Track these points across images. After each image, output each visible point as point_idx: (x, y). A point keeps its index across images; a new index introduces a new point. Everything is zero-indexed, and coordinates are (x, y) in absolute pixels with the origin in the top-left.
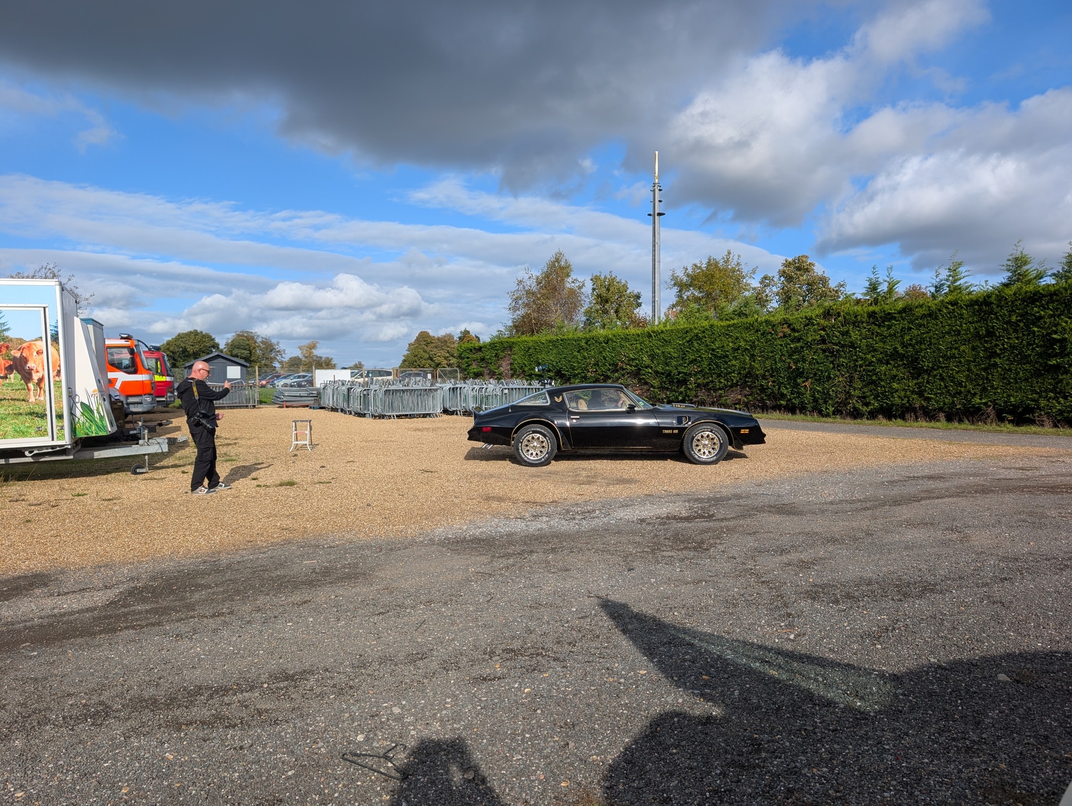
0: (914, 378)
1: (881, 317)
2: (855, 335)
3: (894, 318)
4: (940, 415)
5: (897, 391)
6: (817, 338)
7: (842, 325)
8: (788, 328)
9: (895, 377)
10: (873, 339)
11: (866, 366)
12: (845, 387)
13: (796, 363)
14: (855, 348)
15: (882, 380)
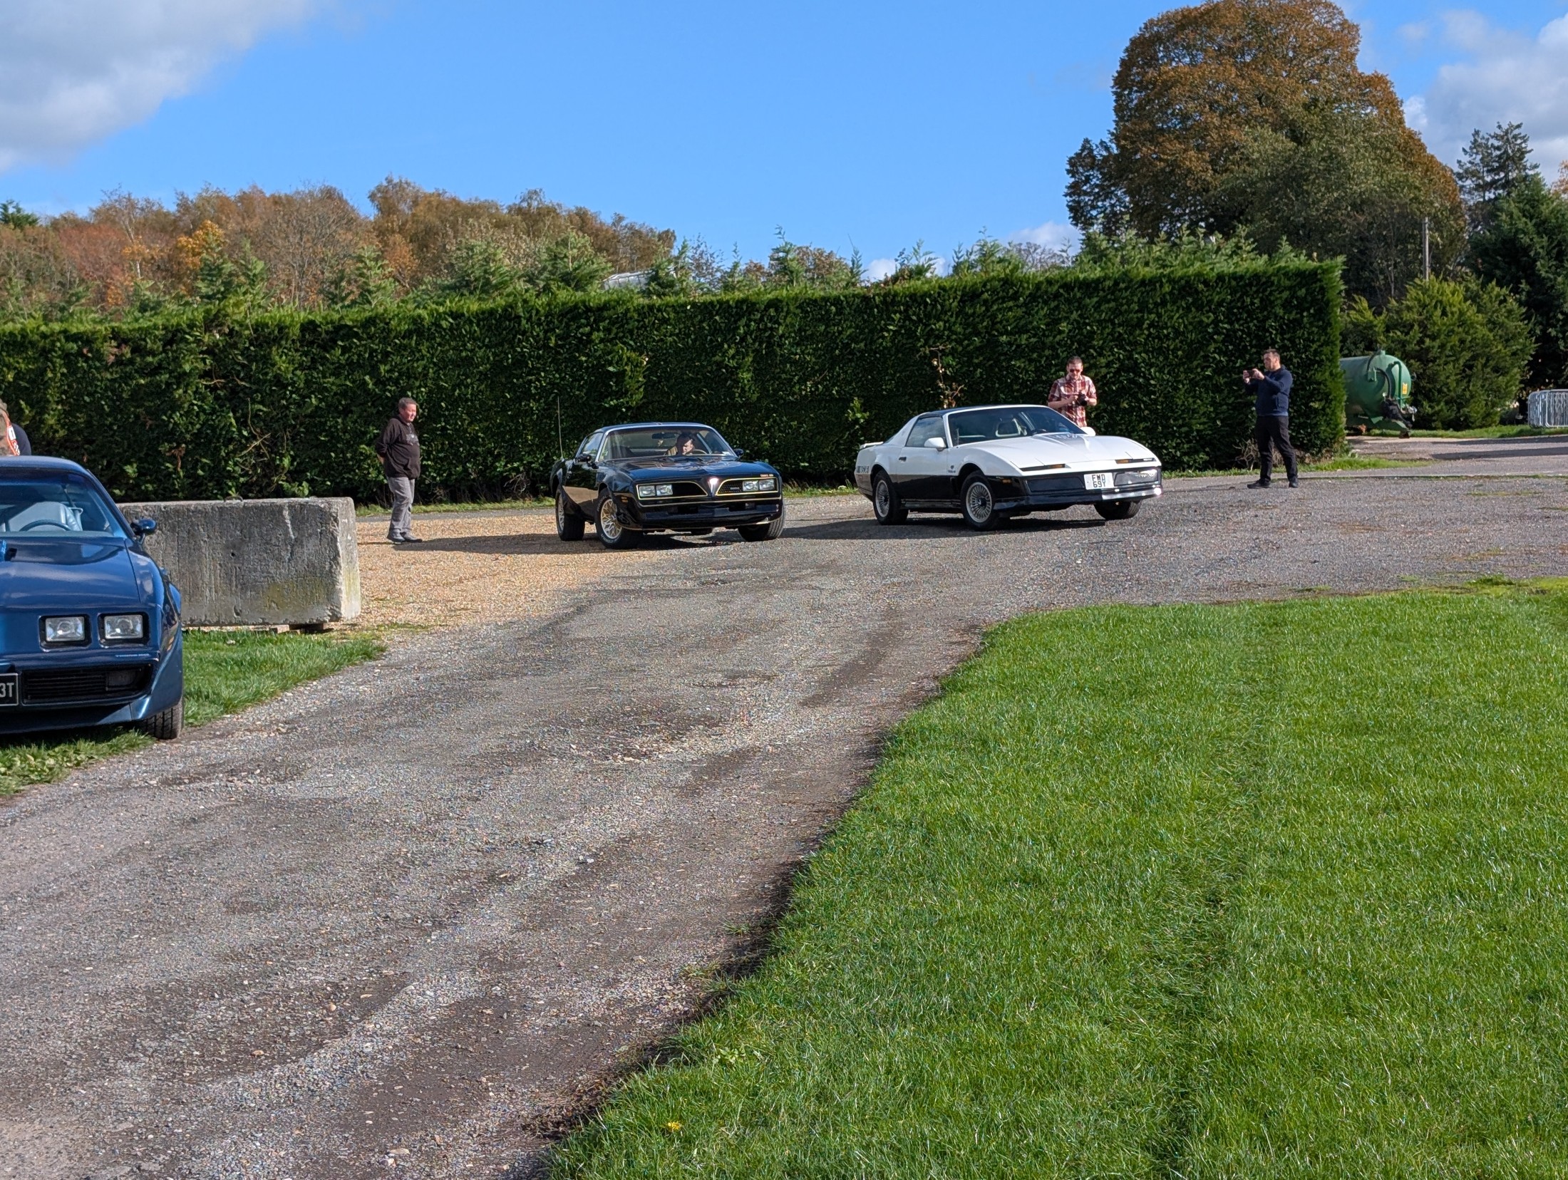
1: (327, 332)
2: (282, 363)
3: (357, 335)
4: (440, 492)
5: (368, 457)
6: (201, 366)
7: (251, 344)
8: (118, 347)
9: (365, 433)
10: (315, 369)
11: (306, 416)
12: (263, 455)
13: (154, 414)
14: (285, 387)
15: (339, 439)
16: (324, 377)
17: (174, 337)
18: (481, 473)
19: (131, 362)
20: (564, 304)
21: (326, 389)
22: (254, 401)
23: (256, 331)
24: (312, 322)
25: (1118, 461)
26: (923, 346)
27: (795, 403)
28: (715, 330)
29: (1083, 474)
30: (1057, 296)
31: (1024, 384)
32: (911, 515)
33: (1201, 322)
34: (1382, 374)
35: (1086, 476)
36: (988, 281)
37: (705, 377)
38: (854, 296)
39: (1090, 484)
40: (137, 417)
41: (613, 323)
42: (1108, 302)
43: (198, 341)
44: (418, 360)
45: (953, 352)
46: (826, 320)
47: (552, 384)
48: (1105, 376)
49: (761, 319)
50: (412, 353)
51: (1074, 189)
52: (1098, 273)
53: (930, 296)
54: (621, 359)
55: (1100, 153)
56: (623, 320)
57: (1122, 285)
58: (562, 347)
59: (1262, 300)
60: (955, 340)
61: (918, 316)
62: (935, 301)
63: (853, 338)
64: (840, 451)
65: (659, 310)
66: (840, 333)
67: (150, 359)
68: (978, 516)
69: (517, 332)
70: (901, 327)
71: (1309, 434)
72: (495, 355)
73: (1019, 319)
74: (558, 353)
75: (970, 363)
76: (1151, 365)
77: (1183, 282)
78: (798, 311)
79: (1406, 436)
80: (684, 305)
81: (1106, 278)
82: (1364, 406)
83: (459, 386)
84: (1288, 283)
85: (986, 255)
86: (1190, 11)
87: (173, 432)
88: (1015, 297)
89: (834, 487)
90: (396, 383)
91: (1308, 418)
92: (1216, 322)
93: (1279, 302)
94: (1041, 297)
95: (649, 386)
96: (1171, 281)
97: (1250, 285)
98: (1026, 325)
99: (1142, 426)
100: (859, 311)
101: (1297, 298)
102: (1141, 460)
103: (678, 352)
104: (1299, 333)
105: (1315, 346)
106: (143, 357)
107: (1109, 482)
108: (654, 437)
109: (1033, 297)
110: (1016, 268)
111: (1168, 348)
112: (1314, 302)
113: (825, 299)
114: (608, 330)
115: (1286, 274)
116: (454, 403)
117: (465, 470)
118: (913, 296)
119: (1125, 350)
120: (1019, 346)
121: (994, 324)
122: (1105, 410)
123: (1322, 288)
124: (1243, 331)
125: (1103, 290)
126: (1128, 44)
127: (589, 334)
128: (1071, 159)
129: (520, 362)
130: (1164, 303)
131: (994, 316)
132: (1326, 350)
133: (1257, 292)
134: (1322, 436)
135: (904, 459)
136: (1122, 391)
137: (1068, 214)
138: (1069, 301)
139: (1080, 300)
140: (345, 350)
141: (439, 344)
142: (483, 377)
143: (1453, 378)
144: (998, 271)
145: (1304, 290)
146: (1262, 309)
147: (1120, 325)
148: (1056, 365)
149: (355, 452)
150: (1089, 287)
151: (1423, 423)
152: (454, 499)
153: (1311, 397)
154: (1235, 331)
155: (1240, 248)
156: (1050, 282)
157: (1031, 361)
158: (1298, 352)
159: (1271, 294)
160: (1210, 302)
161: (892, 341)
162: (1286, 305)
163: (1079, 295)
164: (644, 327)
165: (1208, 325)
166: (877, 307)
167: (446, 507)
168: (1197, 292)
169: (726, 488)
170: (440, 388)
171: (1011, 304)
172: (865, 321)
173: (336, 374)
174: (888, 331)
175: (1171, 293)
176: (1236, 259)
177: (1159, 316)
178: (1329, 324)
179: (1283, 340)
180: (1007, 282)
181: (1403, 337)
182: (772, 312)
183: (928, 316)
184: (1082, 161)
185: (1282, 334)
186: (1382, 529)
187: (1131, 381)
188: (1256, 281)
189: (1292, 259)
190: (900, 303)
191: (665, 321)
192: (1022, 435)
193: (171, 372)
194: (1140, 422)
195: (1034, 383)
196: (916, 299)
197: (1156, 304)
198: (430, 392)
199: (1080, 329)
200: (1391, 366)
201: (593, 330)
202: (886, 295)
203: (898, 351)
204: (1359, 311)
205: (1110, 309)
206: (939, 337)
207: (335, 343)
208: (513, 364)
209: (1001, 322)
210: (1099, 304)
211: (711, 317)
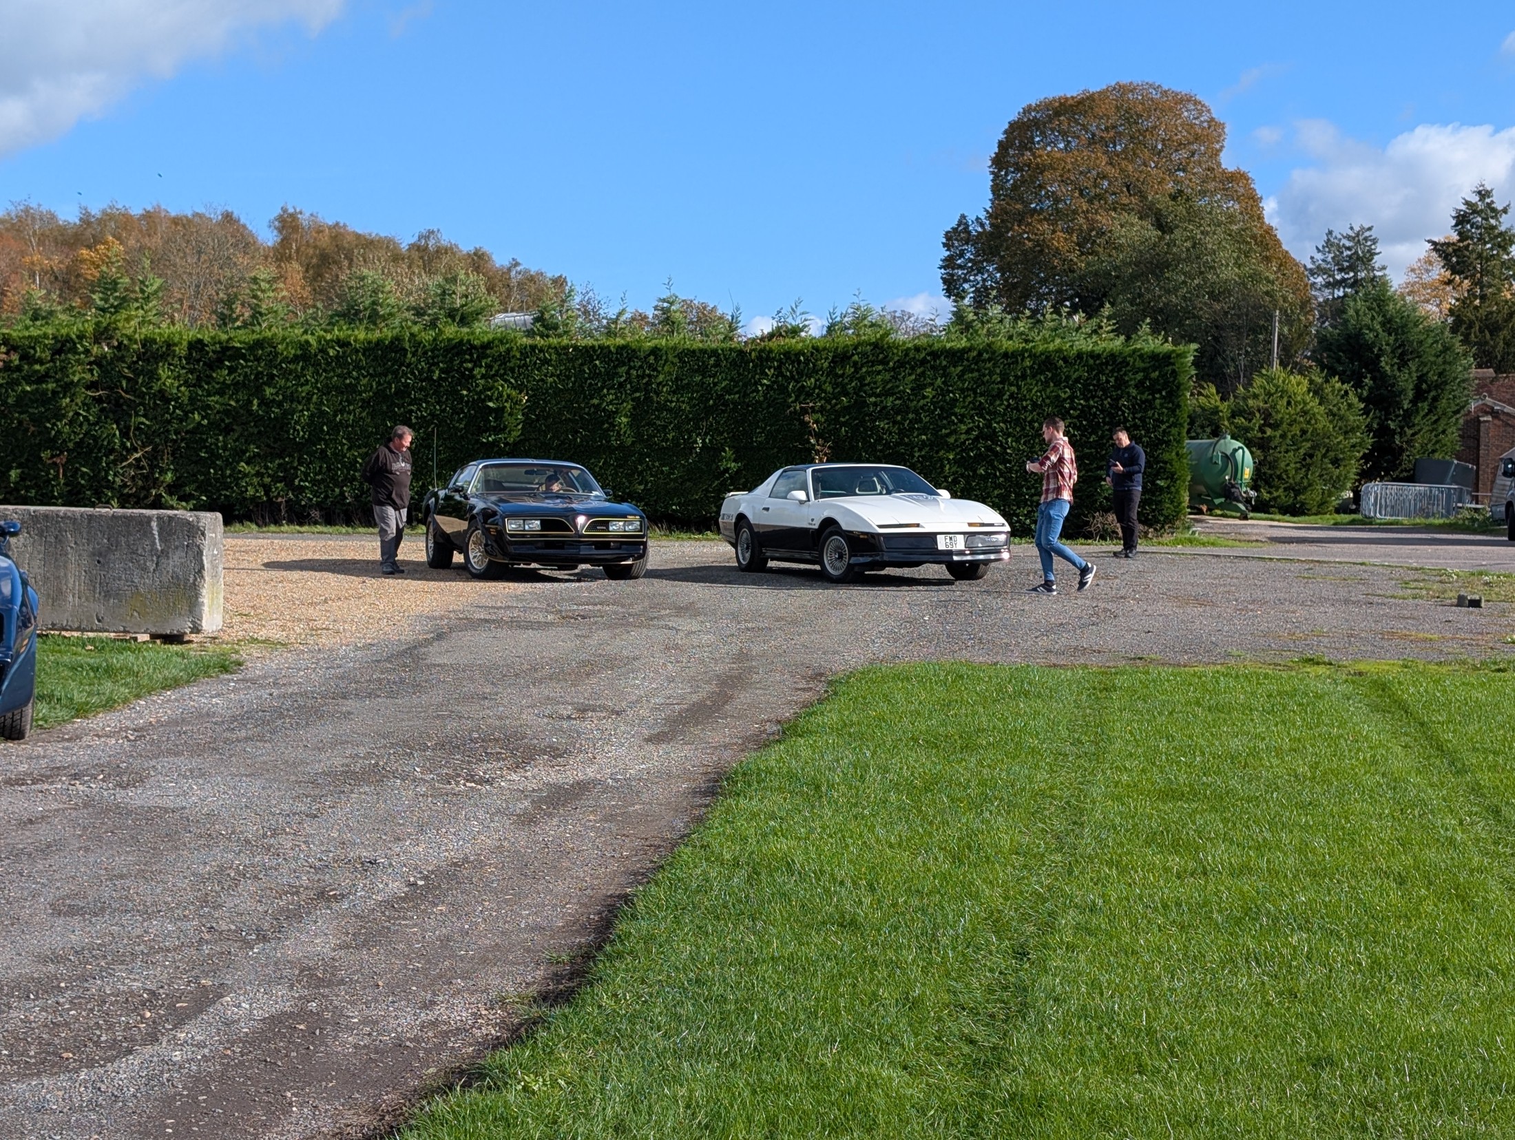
0: (273, 456)
1: (213, 351)
2: (167, 379)
3: (243, 357)
4: (315, 514)
5: (246, 475)
6: (88, 376)
7: (139, 358)
8: (7, 353)
9: (244, 452)
10: (201, 387)
11: (187, 433)
12: (143, 468)
13: (37, 420)
14: (168, 401)
15: (219, 457)
16: (209, 395)
17: (63, 346)
18: (356, 497)
19: (19, 369)
20: (449, 340)
21: (209, 407)
22: (137, 415)
23: (144, 346)
24: (200, 341)
25: (970, 525)
26: (794, 402)
27: (668, 448)
28: (595, 374)
29: (936, 534)
30: (923, 362)
31: (887, 445)
32: (771, 564)
33: (1058, 396)
34: (1227, 458)
35: (938, 536)
36: (859, 344)
37: (582, 418)
38: (731, 350)
39: (942, 544)
40: (20, 423)
41: (495, 360)
42: (972, 371)
43: (87, 352)
44: (302, 385)
45: (822, 410)
46: (703, 370)
47: (432, 414)
48: (964, 443)
49: (641, 367)
50: (297, 377)
51: (949, 263)
52: (964, 343)
53: (804, 354)
54: (501, 395)
55: (975, 229)
56: (504, 358)
57: (985, 356)
58: (445, 380)
59: (1117, 379)
60: (824, 398)
61: (791, 372)
62: (807, 361)
63: (728, 390)
64: (708, 498)
65: (541, 350)
66: (715, 384)
67: (37, 367)
68: (835, 568)
69: (402, 364)
70: (774, 382)
71: (1153, 511)
72: (379, 384)
73: (885, 382)
74: (440, 385)
75: (836, 421)
76: (1009, 435)
77: (1043, 357)
78: (676, 360)
79: (1246, 518)
80: (566, 348)
81: (970, 349)
82: (1207, 487)
83: (342, 411)
84: (1142, 365)
85: (860, 320)
86: (1067, 99)
87: (54, 440)
88: (884, 362)
89: (700, 532)
90: (280, 405)
91: (1153, 494)
92: (1072, 398)
93: (1133, 382)
94: (909, 363)
95: (527, 423)
96: (1033, 356)
97: (1107, 363)
98: (892, 388)
99: (996, 492)
100: (734, 364)
101: (1150, 379)
102: (992, 525)
103: (557, 393)
104: (1150, 413)
105: (1164, 427)
106: (30, 365)
107: (960, 543)
108: (527, 472)
109: (901, 364)
110: (887, 334)
111: (1025, 420)
112: (1166, 385)
113: (703, 351)
114: (489, 367)
115: (1141, 356)
116: (335, 428)
117: (342, 493)
118: (787, 354)
119: (985, 419)
120: (885, 408)
121: (863, 385)
122: (962, 475)
123: (1174, 371)
124: (1097, 408)
125: (968, 360)
126: (1007, 126)
127: (471, 370)
128: (947, 232)
129: (403, 392)
130: (1024, 377)
131: (862, 379)
132: (1174, 431)
133: (1112, 371)
134: (1165, 512)
135: (767, 509)
136: (980, 457)
137: (942, 286)
138: (933, 367)
139: (945, 368)
140: (232, 370)
141: (325, 371)
142: (365, 404)
143: (1292, 465)
144: (869, 335)
145: (1157, 373)
146: (1117, 387)
147: (982, 395)
148: (918, 429)
149: (233, 470)
150: (955, 356)
151: (1261, 507)
152: (329, 520)
153: (1157, 475)
154: (1090, 408)
155: (1101, 327)
156: (917, 349)
157: (895, 423)
158: (1148, 431)
159: (1125, 374)
160: (1068, 377)
161: (765, 396)
162: (1139, 385)
163: (944, 363)
164: (525, 365)
165: (1065, 400)
166: (753, 361)
167: (320, 528)
168: (1056, 368)
169: (593, 526)
170: (323, 413)
171: (880, 367)
172: (739, 374)
173: (221, 393)
174: (762, 385)
175: (1031, 368)
176: (1095, 338)
177: (1019, 388)
178: (1179, 406)
179: (1134, 418)
180: (875, 345)
181: (1246, 423)
182: (652, 359)
183: (800, 373)
184: (957, 236)
185: (1133, 414)
186: (1214, 605)
187: (988, 448)
188: (1114, 361)
189: (1150, 342)
190: (774, 359)
191: (546, 362)
192: (881, 494)
193: (57, 381)
194: (995, 489)
195: (897, 444)
196: (790, 356)
197: (1016, 377)
198: (312, 416)
199: (944, 396)
200: (1235, 450)
201: (475, 366)
202: (762, 351)
203: (769, 406)
204: (1207, 397)
205: (972, 378)
206: (809, 395)
207: (222, 362)
208: (396, 393)
209: (869, 384)
210: (963, 372)
211: (592, 360)
